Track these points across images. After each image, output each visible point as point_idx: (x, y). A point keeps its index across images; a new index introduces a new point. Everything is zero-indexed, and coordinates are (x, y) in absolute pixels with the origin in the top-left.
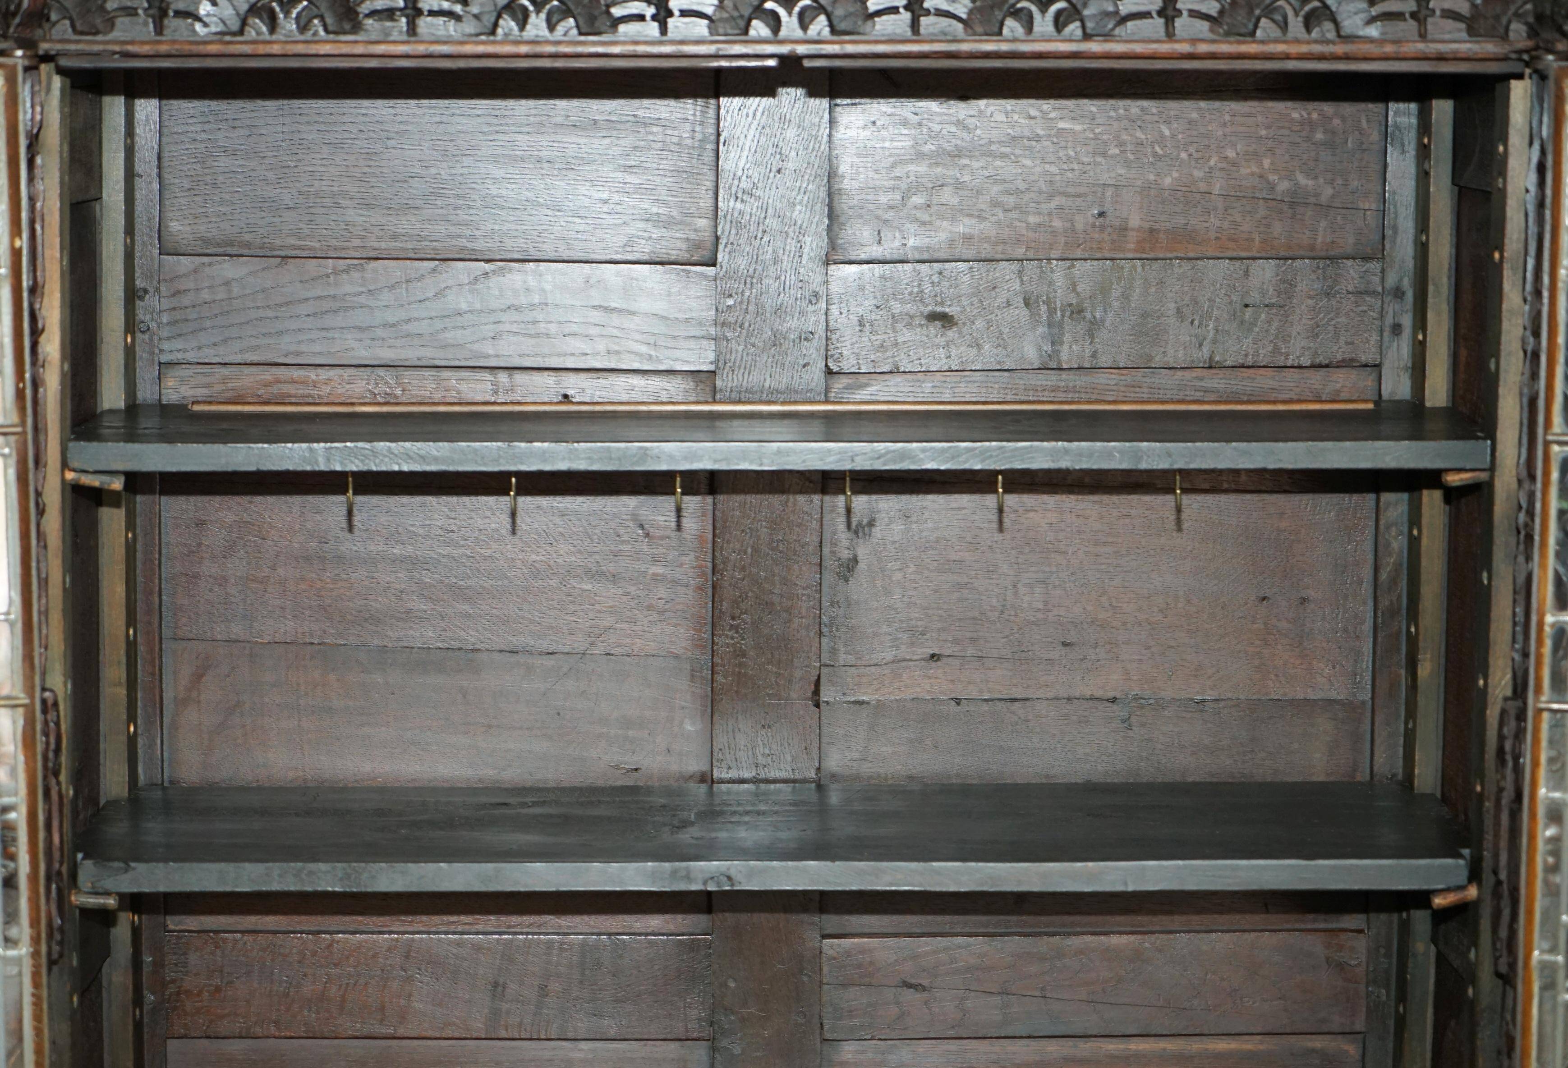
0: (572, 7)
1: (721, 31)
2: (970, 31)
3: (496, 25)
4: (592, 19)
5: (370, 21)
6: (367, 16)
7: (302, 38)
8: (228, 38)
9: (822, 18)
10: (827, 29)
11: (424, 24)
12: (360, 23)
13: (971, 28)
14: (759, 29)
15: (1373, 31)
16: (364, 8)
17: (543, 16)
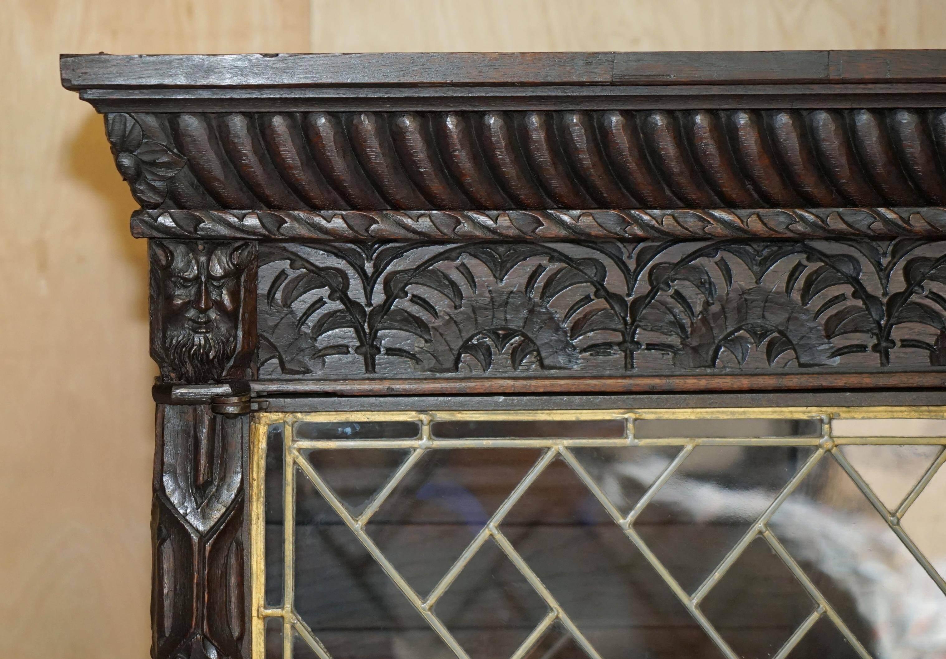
0: (791, 338)
1: (942, 360)
3: (715, 357)
4: (812, 351)
5: (584, 355)
6: (584, 350)
8: (442, 375)
11: (643, 357)
17: (763, 347)
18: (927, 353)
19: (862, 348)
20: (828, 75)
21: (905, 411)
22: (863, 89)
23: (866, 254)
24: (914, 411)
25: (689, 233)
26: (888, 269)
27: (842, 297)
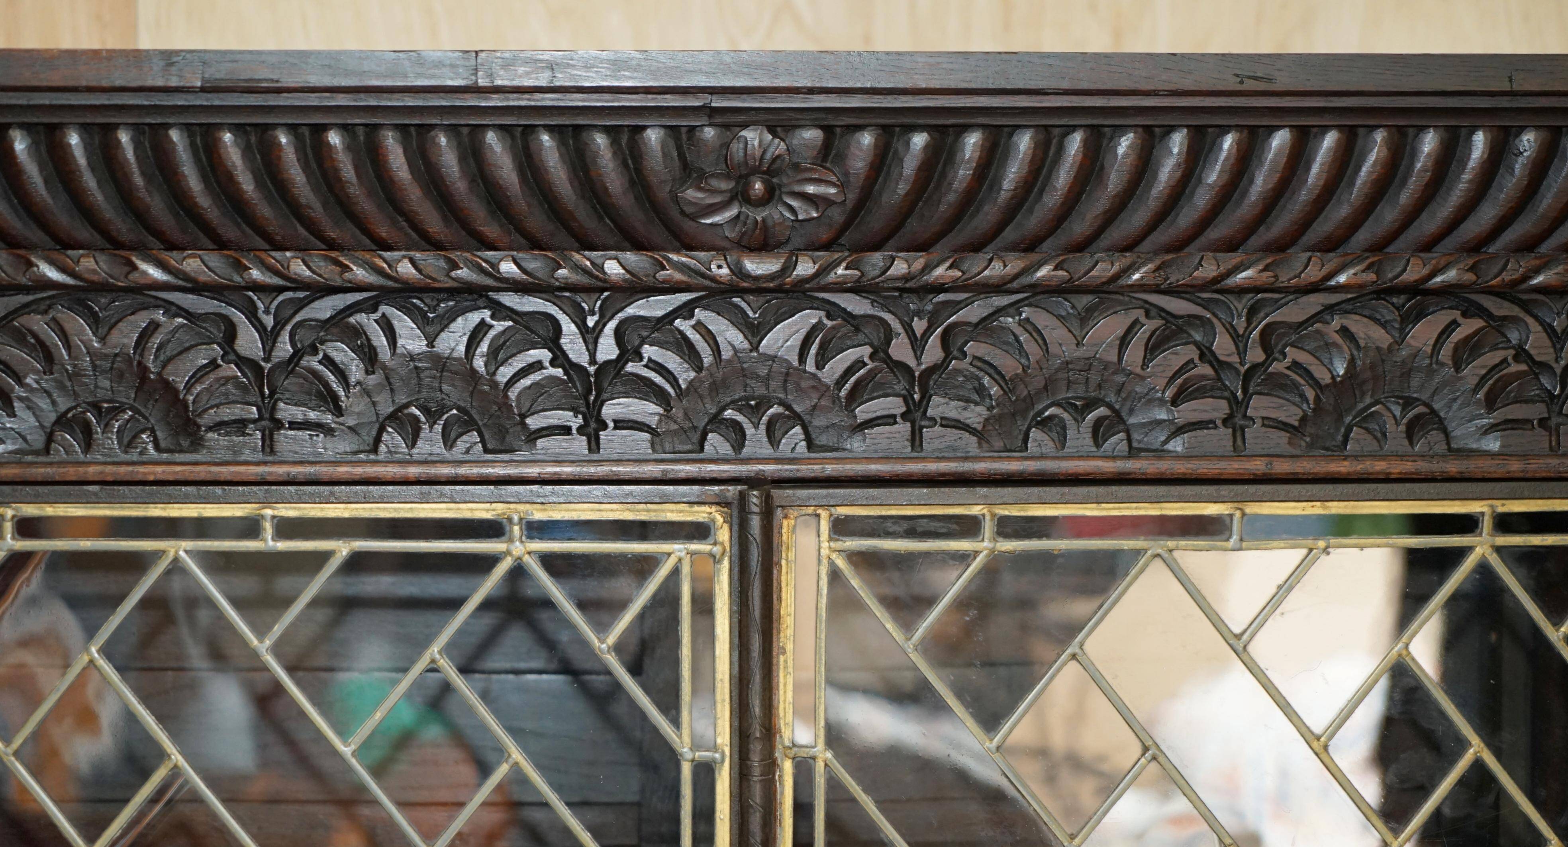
0: (476, 417)
1: (668, 447)
2: (985, 445)
3: (378, 440)
4: (502, 433)
5: (210, 435)
6: (210, 429)
7: (127, 457)
8: (29, 458)
9: (798, 429)
10: (804, 443)
11: (286, 439)
12: (202, 438)
13: (988, 442)
14: (716, 443)
15: (1493, 444)
16: (206, 420)
17: (438, 428)
18: (646, 436)
19: (566, 430)
20: (476, 82)
21: (617, 510)
22: (529, 100)
23: (569, 312)
24: (628, 510)
25: (322, 280)
26: (597, 331)
27: (537, 366)
